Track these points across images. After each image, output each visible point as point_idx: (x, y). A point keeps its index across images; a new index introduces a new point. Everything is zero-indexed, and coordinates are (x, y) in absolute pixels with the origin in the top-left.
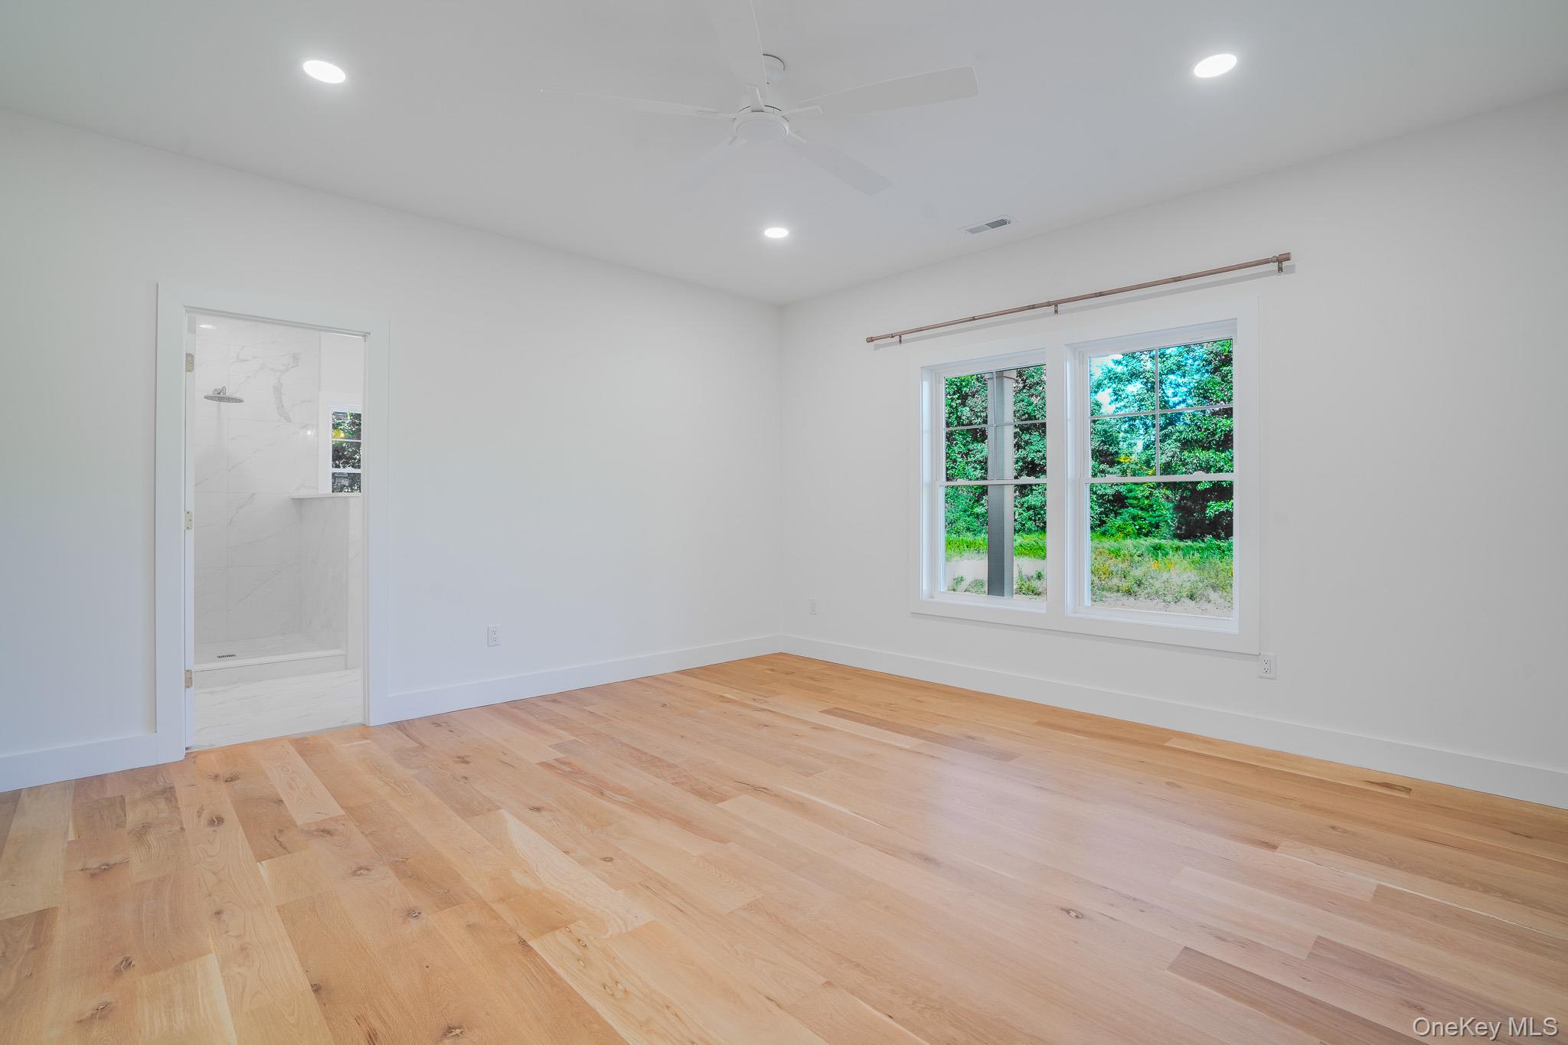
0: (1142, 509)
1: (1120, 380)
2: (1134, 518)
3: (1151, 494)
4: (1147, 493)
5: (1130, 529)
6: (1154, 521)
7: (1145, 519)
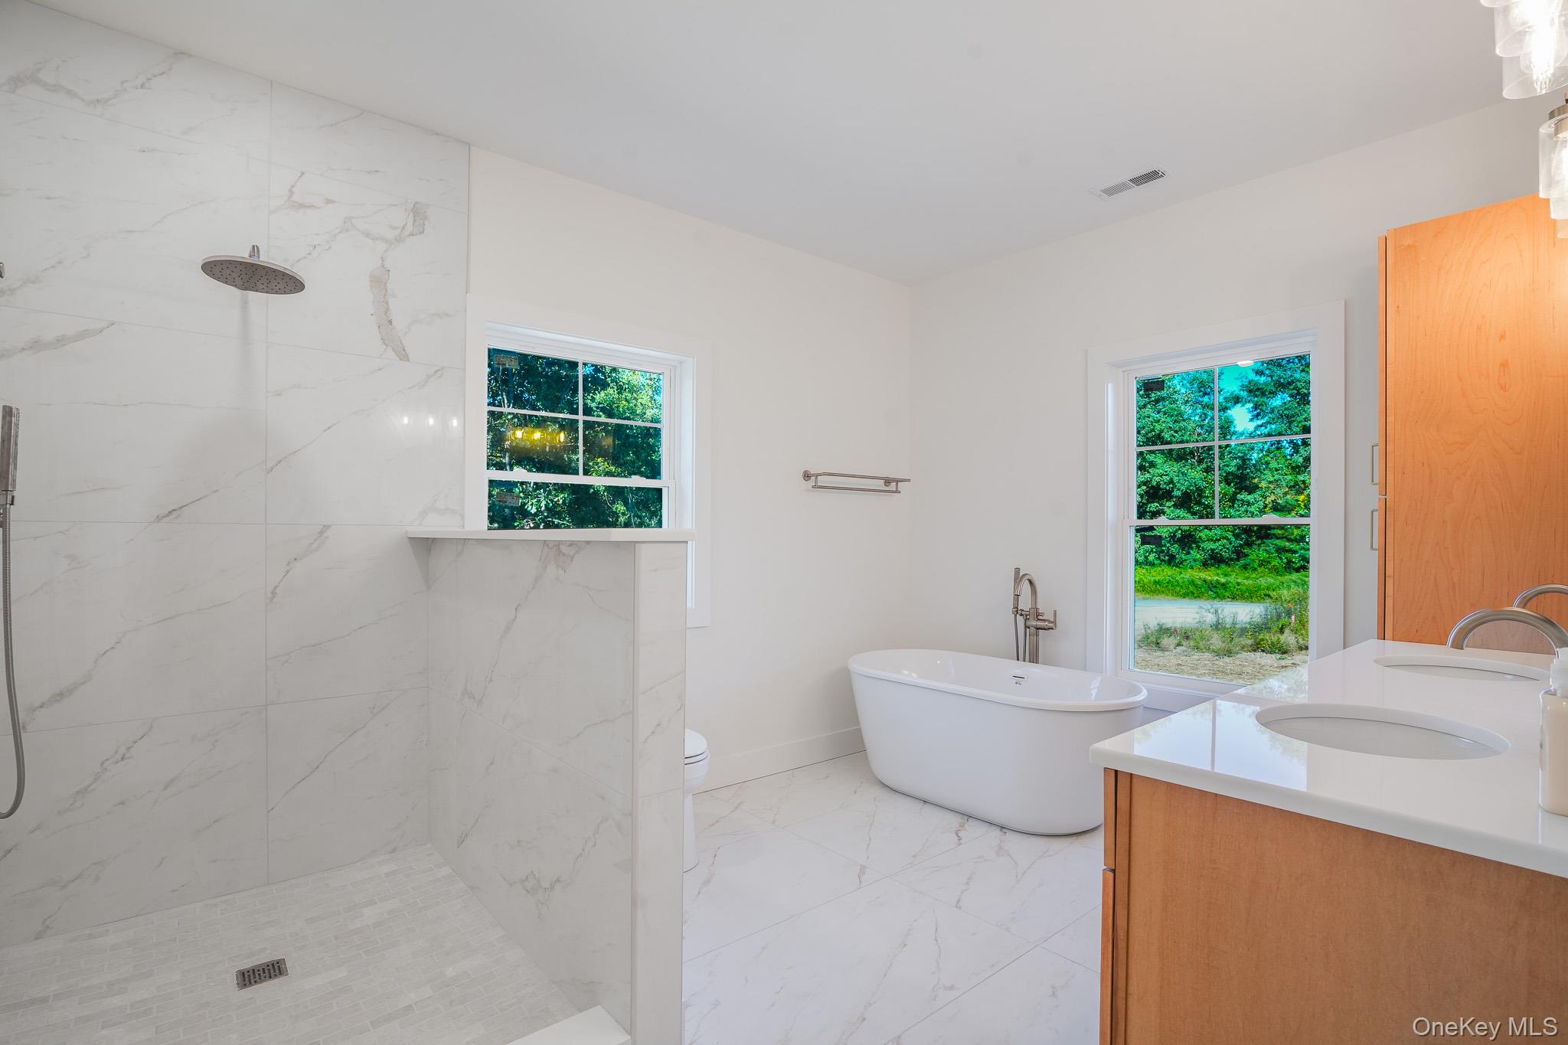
0: (1289, 540)
1: (1263, 394)
2: (1280, 550)
5: (1275, 562)
7: (1295, 552)
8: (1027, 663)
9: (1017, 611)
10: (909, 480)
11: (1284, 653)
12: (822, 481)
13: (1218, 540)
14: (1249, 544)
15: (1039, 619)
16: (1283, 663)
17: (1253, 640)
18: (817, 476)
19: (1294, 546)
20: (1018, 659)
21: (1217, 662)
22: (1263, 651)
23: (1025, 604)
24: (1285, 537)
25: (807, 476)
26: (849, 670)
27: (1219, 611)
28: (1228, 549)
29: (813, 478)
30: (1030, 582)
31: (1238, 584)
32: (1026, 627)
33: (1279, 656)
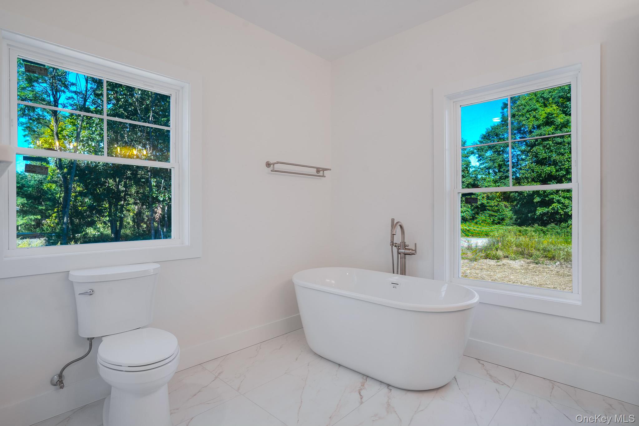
1: (483, 151)
2: (490, 216)
3: (498, 204)
4: (496, 204)
5: (488, 221)
6: (501, 217)
7: (496, 216)
8: (399, 275)
9: (393, 244)
10: (330, 170)
11: (498, 259)
12: (277, 167)
13: (465, 212)
14: (478, 214)
15: (406, 249)
16: (498, 264)
17: (485, 254)
18: (274, 164)
19: (495, 214)
20: (394, 273)
21: (471, 264)
22: (489, 259)
23: (398, 239)
24: (492, 210)
25: (268, 165)
26: (293, 284)
27: (470, 241)
28: (469, 215)
29: (272, 165)
30: (401, 227)
31: (474, 230)
32: (398, 253)
33: (496, 261)
